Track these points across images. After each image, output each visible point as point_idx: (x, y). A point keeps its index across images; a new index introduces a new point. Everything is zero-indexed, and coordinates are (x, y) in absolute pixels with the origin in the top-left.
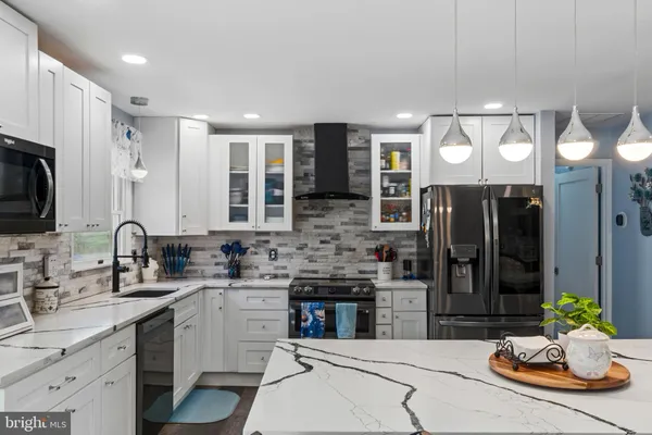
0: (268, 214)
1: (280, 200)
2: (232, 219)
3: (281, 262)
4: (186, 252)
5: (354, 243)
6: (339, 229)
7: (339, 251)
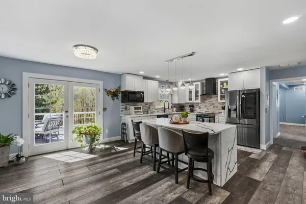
0: (196, 99)
1: (198, 96)
2: (189, 100)
3: (201, 109)
4: (183, 107)
5: (218, 106)
6: (214, 102)
7: (214, 107)
